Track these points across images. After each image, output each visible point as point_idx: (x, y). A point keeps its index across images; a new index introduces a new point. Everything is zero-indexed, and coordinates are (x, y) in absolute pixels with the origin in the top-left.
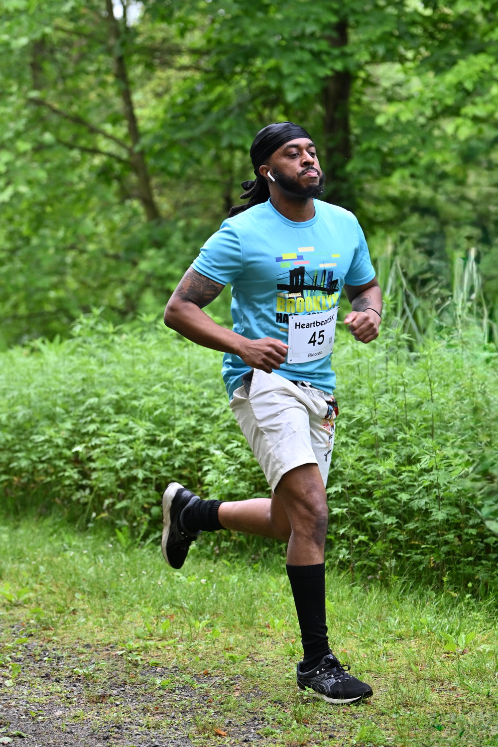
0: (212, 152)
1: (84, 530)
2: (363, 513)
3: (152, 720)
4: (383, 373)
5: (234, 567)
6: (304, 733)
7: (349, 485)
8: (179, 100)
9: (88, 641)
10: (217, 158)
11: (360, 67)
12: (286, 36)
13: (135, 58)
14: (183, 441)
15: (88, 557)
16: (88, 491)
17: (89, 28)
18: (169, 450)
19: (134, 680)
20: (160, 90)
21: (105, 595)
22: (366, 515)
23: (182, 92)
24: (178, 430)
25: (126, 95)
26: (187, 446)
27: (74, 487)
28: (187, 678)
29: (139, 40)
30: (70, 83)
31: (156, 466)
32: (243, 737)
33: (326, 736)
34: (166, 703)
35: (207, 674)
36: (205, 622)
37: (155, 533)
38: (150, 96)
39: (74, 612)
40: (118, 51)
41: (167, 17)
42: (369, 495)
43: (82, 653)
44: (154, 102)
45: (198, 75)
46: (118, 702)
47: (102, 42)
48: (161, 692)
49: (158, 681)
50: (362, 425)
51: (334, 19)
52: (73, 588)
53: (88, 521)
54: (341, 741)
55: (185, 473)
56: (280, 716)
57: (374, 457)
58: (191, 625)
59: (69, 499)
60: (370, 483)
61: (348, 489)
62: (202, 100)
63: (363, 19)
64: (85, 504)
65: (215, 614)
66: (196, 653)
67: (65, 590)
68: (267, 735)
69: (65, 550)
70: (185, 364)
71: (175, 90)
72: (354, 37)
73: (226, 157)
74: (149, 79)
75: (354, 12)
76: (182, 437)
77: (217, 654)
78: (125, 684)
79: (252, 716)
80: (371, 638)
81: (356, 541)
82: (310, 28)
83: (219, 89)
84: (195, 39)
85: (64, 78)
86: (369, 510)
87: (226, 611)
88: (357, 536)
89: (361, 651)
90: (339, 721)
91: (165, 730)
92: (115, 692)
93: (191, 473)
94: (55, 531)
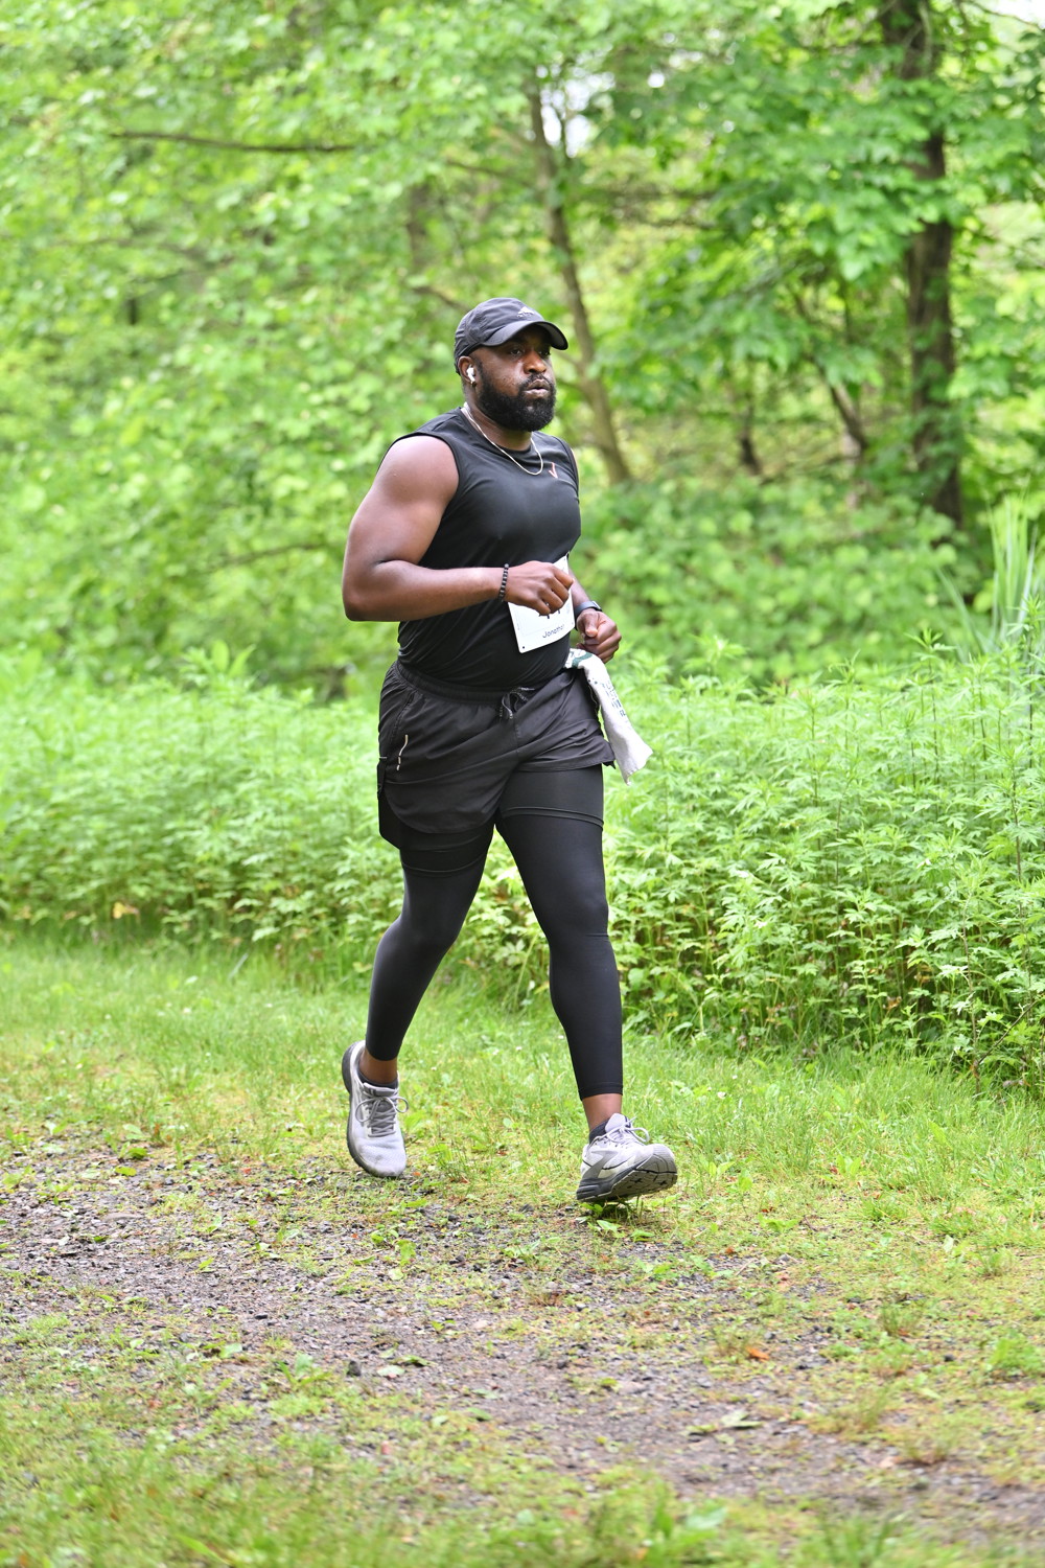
0: (717, 364)
1: (517, 1009)
2: (993, 974)
3: (641, 1334)
4: (1026, 733)
5: (773, 1070)
6: (903, 1351)
7: (969, 925)
8: (660, 278)
9: (528, 1200)
10: (726, 374)
11: (968, 211)
12: (839, 163)
13: (584, 208)
14: (682, 857)
15: (525, 1056)
16: (521, 944)
17: (505, 161)
18: (659, 873)
19: (607, 1266)
20: (626, 261)
21: (555, 1121)
22: (1000, 977)
23: (664, 264)
24: (674, 838)
25: (570, 274)
26: (689, 865)
27: (497, 939)
28: (698, 1260)
29: (588, 179)
30: (474, 255)
31: (635, 902)
32: (797, 1361)
33: (939, 1357)
34: (663, 1304)
35: (731, 1253)
36: (725, 1166)
37: (637, 1013)
38: (609, 272)
39: (503, 1150)
40: (553, 199)
41: (638, 138)
42: (1004, 942)
43: (518, 1221)
44: (616, 283)
45: (690, 235)
46: (580, 1305)
47: (526, 184)
48: (654, 1285)
49: (649, 1268)
50: (991, 825)
51: (921, 134)
52: (500, 1109)
53: (522, 996)
54: (965, 1367)
55: (685, 910)
56: (859, 1325)
57: (1010, 877)
58: (702, 1172)
59: (490, 961)
60: (1006, 921)
61: (968, 933)
62: (700, 277)
63: (972, 131)
64: (518, 967)
65: (742, 1151)
66: (711, 1218)
67: (485, 1114)
68: (837, 1357)
69: (485, 1046)
70: (682, 725)
71: (651, 261)
72: (954, 160)
73: (741, 373)
74: (607, 243)
75: (955, 119)
76: (680, 850)
77: (747, 1218)
78: (592, 1272)
79: (811, 1325)
80: (1013, 1186)
81: (983, 1022)
82: (882, 150)
83: (726, 259)
84: (685, 173)
85: (463, 246)
86: (1005, 969)
87: (761, 1144)
88: (983, 1014)
89: (997, 1211)
90: (961, 1332)
91: (662, 1350)
92: (575, 1286)
93: (696, 911)
94: (467, 1014)
